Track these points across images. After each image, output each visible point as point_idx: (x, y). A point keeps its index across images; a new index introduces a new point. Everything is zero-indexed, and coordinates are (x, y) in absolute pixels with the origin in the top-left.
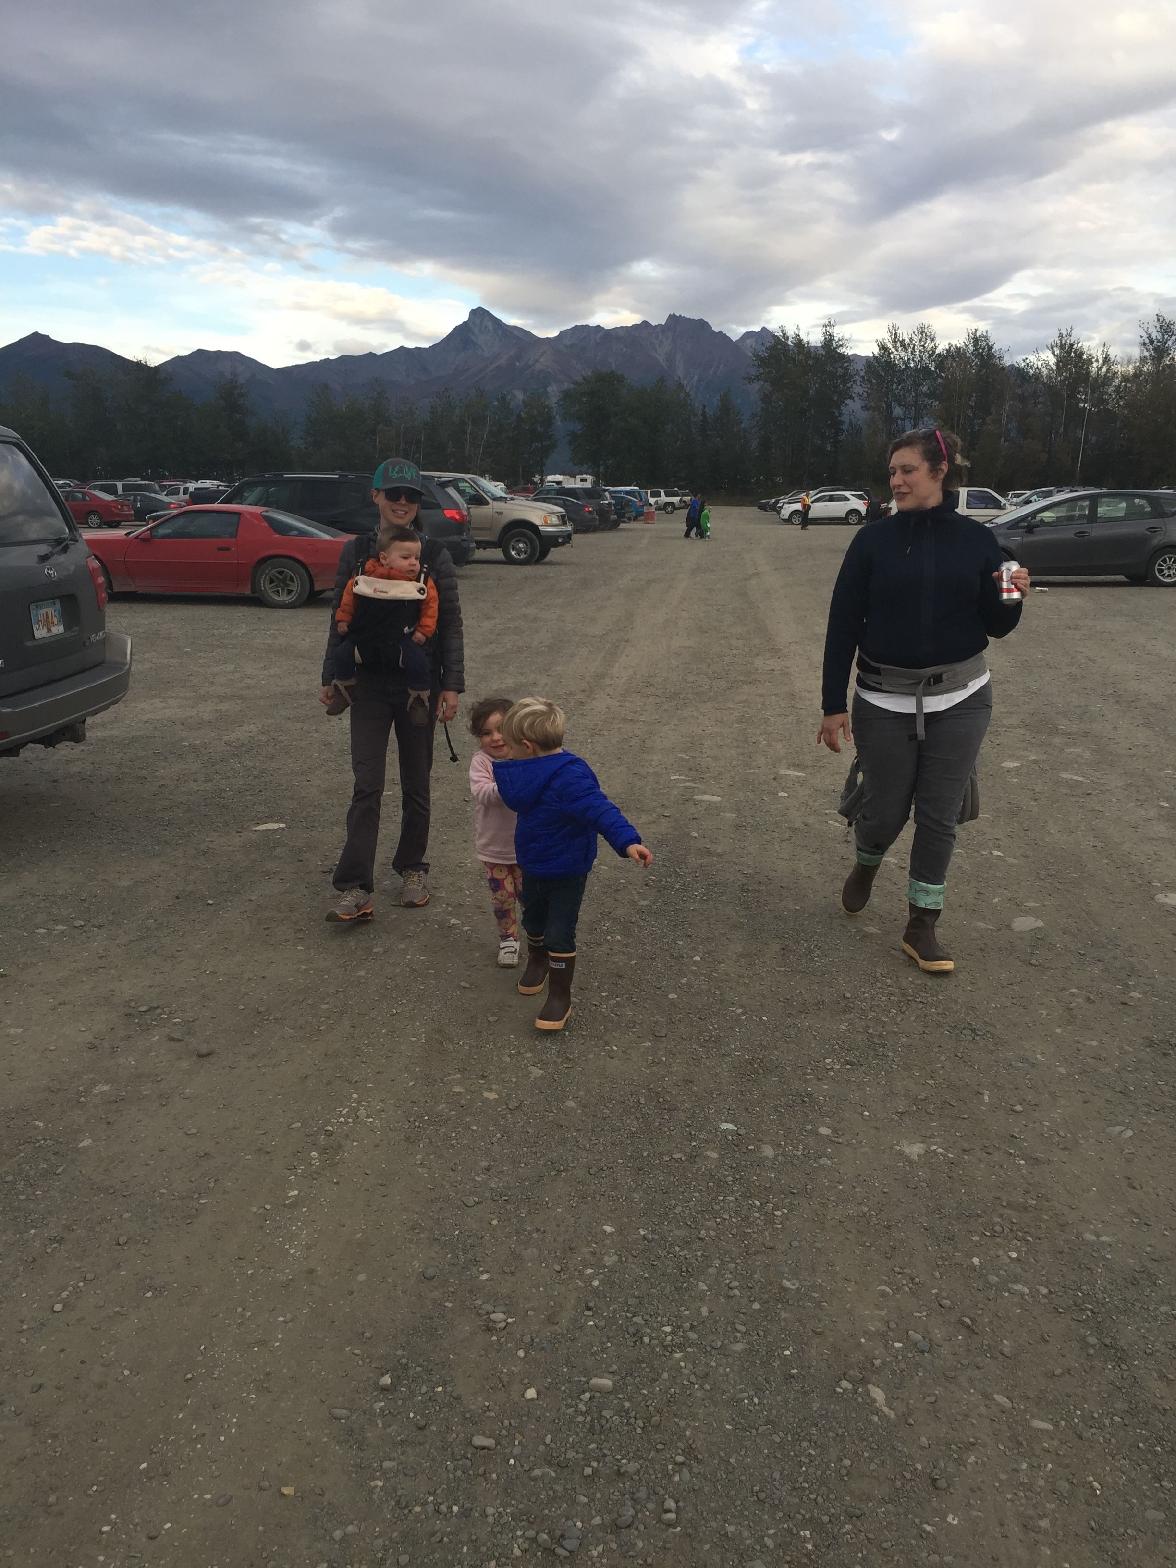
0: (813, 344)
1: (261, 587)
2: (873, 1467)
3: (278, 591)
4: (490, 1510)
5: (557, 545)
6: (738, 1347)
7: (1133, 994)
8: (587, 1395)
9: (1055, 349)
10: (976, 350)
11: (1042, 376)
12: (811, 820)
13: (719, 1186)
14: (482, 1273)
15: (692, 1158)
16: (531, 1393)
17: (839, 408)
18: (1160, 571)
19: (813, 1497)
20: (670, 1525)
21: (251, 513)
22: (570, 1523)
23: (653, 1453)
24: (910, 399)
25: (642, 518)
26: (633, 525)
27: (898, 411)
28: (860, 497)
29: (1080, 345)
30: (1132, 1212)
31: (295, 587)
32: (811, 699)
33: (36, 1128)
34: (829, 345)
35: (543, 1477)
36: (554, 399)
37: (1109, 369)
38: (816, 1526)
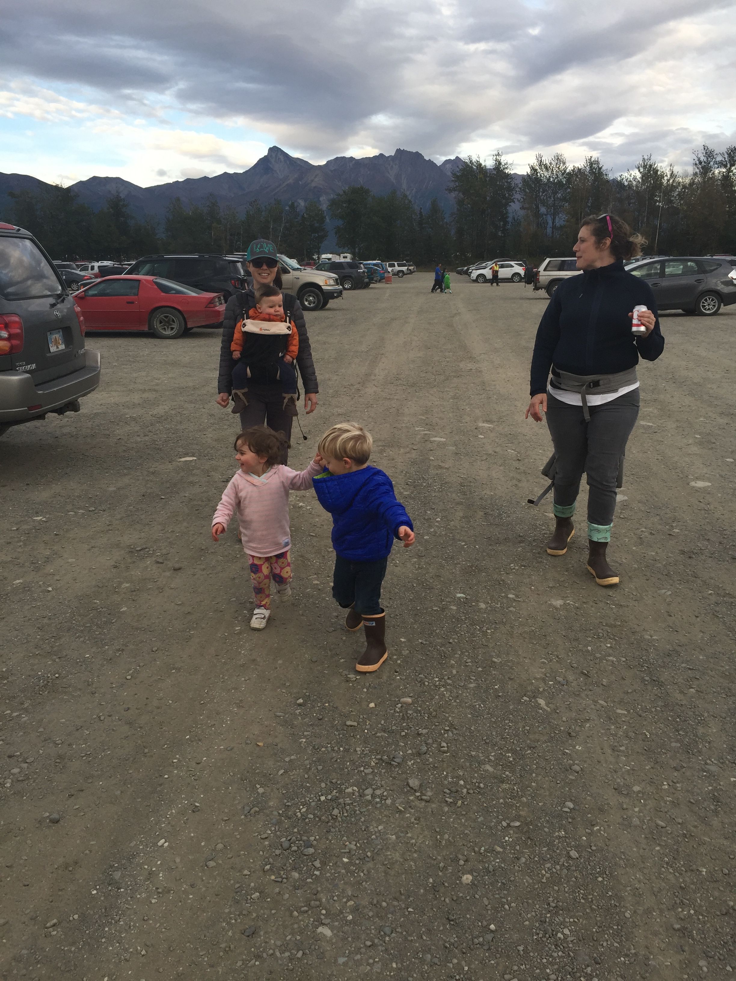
0: (488, 167)
1: (154, 326)
2: (540, 729)
3: (165, 329)
4: (358, 749)
5: (333, 298)
6: (472, 685)
7: (675, 530)
8: (400, 705)
9: (640, 168)
10: (591, 169)
11: (632, 186)
12: (498, 450)
13: (458, 621)
14: (341, 659)
15: (443, 609)
16: (372, 705)
17: (506, 208)
18: (704, 306)
19: (512, 741)
20: (444, 752)
21: (145, 280)
22: (397, 753)
23: (434, 727)
24: (551, 201)
25: (384, 280)
26: (378, 285)
27: (543, 210)
28: (520, 265)
29: (656, 166)
30: (669, 626)
31: (175, 325)
32: (495, 385)
33: (95, 603)
34: (499, 168)
35: (382, 736)
36: (324, 205)
37: (674, 181)
38: (514, 752)
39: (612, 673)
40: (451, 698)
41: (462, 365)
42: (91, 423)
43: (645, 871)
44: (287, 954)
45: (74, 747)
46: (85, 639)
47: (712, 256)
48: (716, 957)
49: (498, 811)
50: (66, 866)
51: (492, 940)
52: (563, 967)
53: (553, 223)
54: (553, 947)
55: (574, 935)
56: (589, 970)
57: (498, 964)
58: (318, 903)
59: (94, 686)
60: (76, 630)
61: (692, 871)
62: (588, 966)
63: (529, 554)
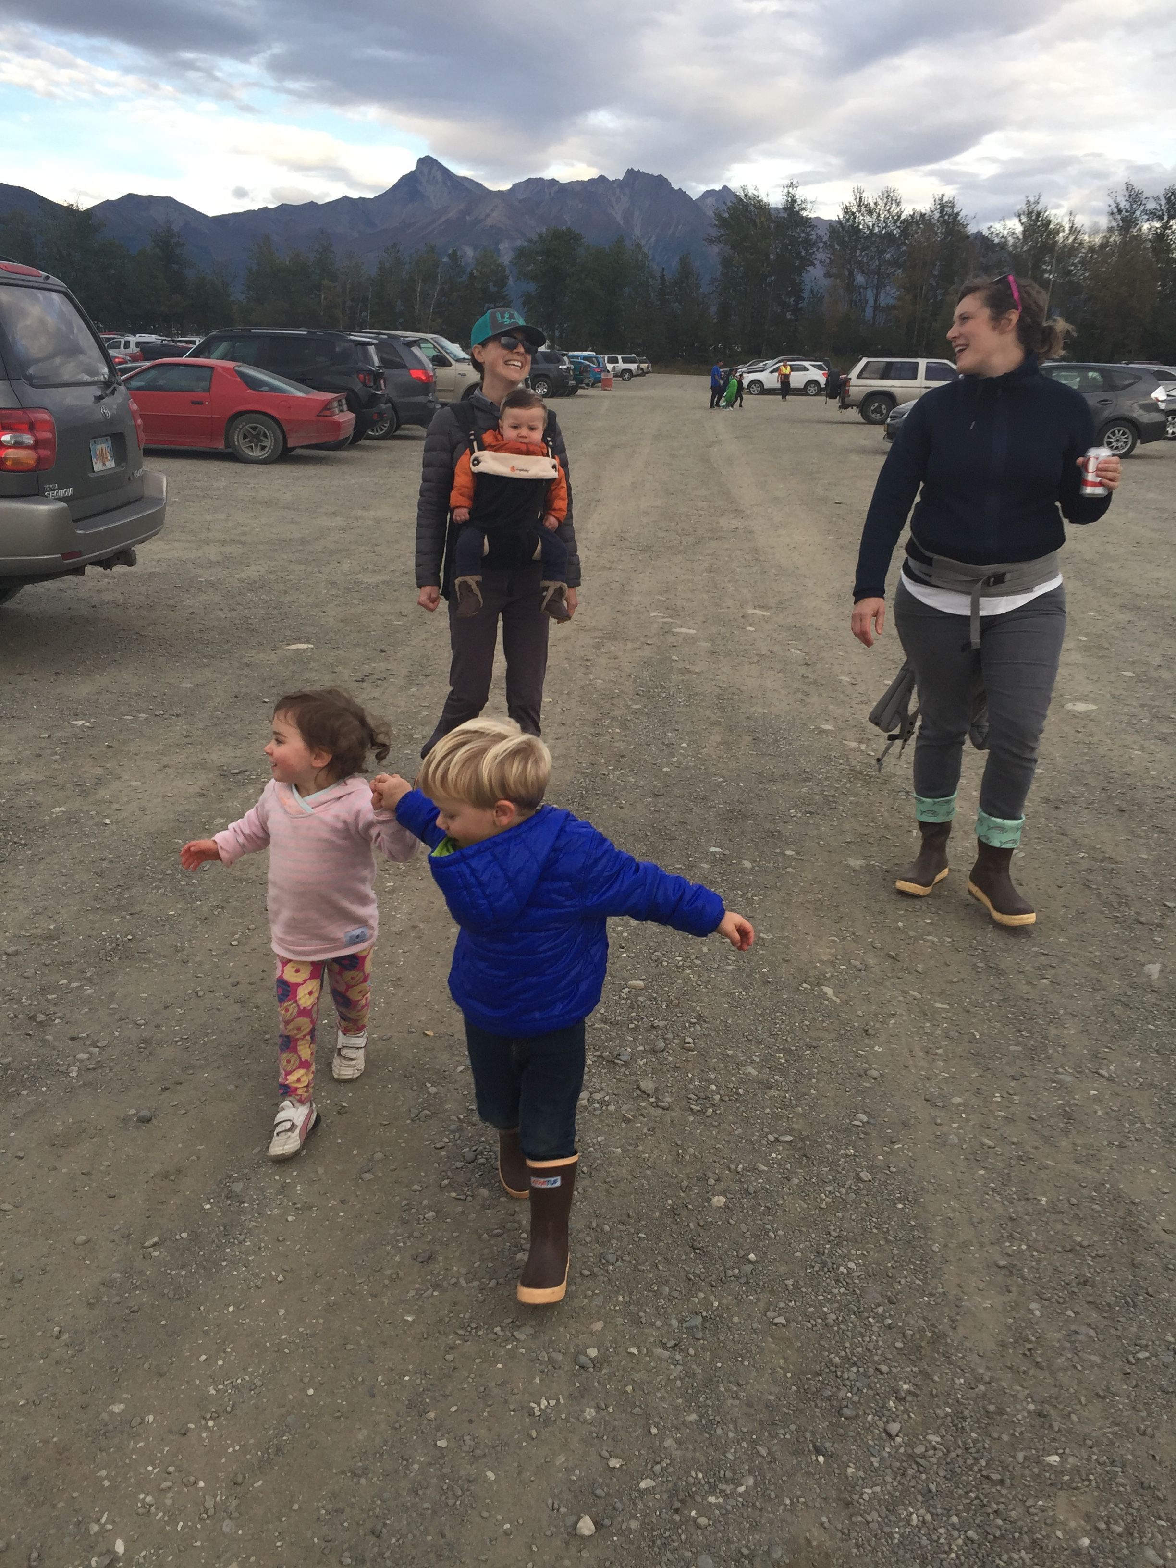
0: (773, 205)
1: (234, 441)
3: (251, 447)
6: (730, 968)
8: (627, 990)
9: (1022, 217)
10: (942, 216)
11: (1007, 245)
12: (775, 649)
15: (689, 868)
17: (800, 275)
19: (784, 1038)
20: (689, 1050)
21: (222, 367)
22: (623, 1049)
23: (675, 1018)
24: (873, 266)
25: (600, 384)
26: (590, 392)
27: (860, 279)
28: (820, 368)
29: (1047, 213)
31: (268, 443)
32: (774, 554)
33: (177, 843)
34: (791, 208)
35: (601, 1029)
36: (506, 257)
37: (1075, 239)
38: (787, 1052)
39: (931, 957)
40: (699, 983)
41: (723, 521)
42: (145, 587)
43: (963, 1198)
44: (476, 1283)
45: (164, 1028)
46: (165, 891)
47: (1128, 364)
48: (1053, 1300)
49: (763, 1123)
50: (166, 1176)
51: (752, 1273)
52: (846, 1306)
53: (875, 301)
54: (833, 1282)
55: (861, 1270)
56: (880, 1310)
57: (758, 1300)
58: (516, 1225)
59: (185, 952)
60: (153, 878)
61: (1028, 1199)
62: (879, 1306)
63: (817, 797)
